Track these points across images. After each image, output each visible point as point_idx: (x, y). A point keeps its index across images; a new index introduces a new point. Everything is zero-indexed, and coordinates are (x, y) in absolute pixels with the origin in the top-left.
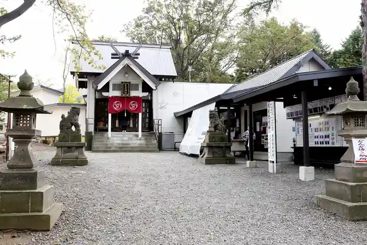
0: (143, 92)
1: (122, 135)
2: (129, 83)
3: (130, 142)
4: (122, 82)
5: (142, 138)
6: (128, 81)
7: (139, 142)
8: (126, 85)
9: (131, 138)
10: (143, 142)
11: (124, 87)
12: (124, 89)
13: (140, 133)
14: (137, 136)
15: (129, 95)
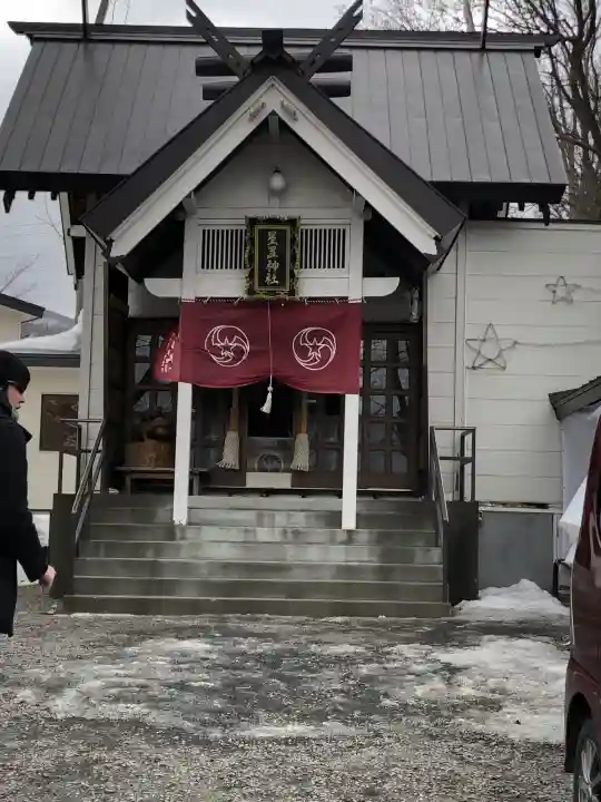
0: (369, 272)
1: (251, 516)
2: (293, 222)
3: (291, 554)
4: (253, 222)
5: (364, 535)
6: (284, 214)
7: (338, 555)
8: (272, 237)
9: (296, 533)
10: (363, 555)
11: (264, 250)
12: (263, 262)
13: (349, 504)
14: (334, 519)
15: (292, 292)
